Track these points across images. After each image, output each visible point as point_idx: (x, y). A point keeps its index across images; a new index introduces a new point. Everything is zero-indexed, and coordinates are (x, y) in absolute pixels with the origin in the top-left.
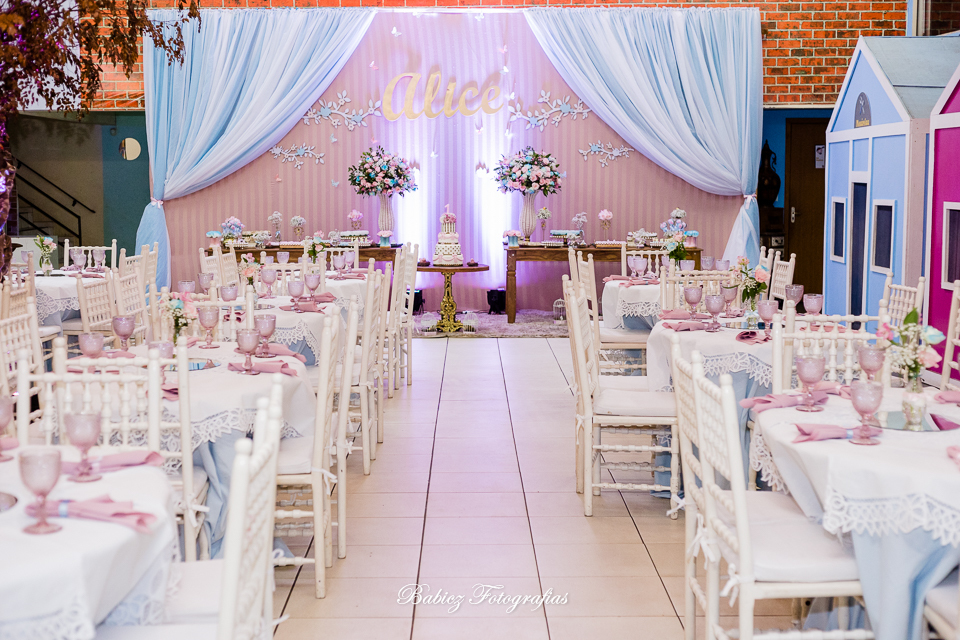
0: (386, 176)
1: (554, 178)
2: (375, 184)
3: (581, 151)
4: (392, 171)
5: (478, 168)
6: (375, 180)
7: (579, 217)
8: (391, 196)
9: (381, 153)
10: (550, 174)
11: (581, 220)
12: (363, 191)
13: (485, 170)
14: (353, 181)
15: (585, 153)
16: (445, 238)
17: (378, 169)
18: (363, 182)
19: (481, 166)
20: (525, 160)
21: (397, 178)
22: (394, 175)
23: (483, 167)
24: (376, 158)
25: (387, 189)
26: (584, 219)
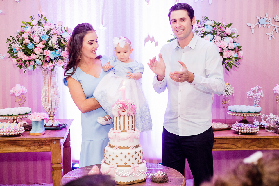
0: (47, 47)
1: (237, 49)
2: (33, 56)
3: (249, 25)
4: (54, 42)
5: (146, 41)
6: (33, 52)
7: (254, 91)
8: (52, 70)
9: (43, 22)
10: (232, 46)
11: (258, 94)
12: (22, 64)
13: (154, 43)
14: (12, 53)
15: (253, 25)
16: (119, 139)
17: (36, 39)
18: (21, 54)
19: (149, 39)
20: (205, 30)
21: (59, 50)
22: (56, 46)
23: (152, 40)
24: (36, 28)
25: (48, 62)
26: (260, 93)
